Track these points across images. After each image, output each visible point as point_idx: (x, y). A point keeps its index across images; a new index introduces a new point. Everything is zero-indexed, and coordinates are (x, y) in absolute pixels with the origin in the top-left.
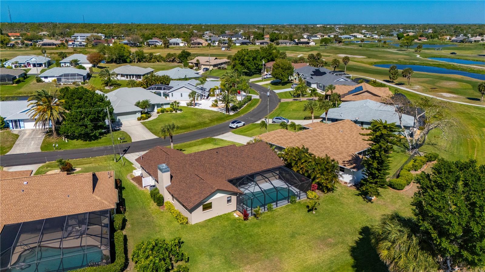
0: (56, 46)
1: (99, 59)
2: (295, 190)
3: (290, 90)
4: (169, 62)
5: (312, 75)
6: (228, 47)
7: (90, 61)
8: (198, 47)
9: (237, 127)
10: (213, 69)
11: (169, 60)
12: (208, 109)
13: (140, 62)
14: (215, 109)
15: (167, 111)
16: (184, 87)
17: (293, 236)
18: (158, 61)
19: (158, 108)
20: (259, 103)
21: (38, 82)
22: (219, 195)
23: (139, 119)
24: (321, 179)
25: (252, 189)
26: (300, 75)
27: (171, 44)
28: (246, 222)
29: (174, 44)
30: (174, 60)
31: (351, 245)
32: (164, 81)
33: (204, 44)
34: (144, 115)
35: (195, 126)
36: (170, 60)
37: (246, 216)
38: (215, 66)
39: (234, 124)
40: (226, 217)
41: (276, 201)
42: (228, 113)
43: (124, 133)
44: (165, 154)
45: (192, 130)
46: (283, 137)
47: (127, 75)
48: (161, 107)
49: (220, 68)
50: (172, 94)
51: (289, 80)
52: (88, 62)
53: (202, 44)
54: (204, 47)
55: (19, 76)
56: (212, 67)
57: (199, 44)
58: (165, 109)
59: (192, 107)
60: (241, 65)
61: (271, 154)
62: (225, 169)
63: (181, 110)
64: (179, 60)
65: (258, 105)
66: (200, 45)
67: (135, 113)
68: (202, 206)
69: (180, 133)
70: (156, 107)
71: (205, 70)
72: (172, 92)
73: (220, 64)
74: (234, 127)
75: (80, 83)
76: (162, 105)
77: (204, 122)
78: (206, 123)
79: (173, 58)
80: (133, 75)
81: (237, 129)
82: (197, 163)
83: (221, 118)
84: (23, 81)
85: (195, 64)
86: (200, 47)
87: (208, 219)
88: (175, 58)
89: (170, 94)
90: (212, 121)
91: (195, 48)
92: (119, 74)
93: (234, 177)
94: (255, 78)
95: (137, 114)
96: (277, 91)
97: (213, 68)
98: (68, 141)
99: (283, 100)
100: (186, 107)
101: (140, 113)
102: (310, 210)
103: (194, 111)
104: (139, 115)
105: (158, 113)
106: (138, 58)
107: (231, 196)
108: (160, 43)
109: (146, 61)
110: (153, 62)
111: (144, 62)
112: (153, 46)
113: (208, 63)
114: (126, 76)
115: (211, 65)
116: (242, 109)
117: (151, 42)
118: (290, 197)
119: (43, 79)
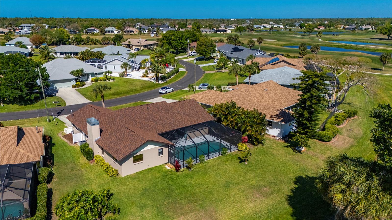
0: (4, 34)
1: (40, 40)
2: (225, 143)
3: (213, 64)
4: (104, 44)
5: (231, 51)
6: (157, 34)
7: (32, 43)
8: (130, 34)
9: (166, 93)
10: (143, 49)
11: (104, 43)
12: (139, 79)
13: (79, 45)
14: (146, 79)
15: (101, 80)
16: (116, 59)
17: (227, 186)
18: (95, 44)
19: (92, 78)
20: (186, 74)
22: (150, 147)
23: (74, 87)
24: (252, 131)
25: (183, 143)
27: (106, 32)
28: (178, 173)
29: (109, 32)
30: (108, 42)
31: (287, 193)
32: (98, 56)
33: (135, 32)
34: (79, 83)
35: (127, 92)
36: (105, 43)
37: (178, 168)
38: (145, 46)
39: (163, 90)
40: (158, 169)
41: (208, 153)
42: (158, 82)
43: (59, 98)
44: (96, 111)
45: (124, 96)
46: (211, 96)
47: (65, 53)
48: (95, 77)
49: (150, 48)
50: (106, 66)
51: (211, 57)
52: (31, 43)
53: (133, 32)
54: (135, 34)
56: (143, 47)
57: (131, 31)
58: (99, 79)
59: (125, 77)
60: (168, 44)
62: (156, 124)
63: (113, 79)
64: (113, 42)
65: (185, 76)
66: (132, 33)
67: (69, 80)
68: (132, 157)
70: (90, 76)
71: (136, 50)
73: (149, 45)
74: (164, 92)
76: (96, 74)
77: (135, 89)
78: (137, 90)
79: (108, 41)
80: (71, 53)
82: (128, 117)
83: (150, 86)
85: (128, 45)
86: (132, 34)
87: (139, 171)
88: (110, 41)
89: (104, 66)
90: (143, 88)
91: (128, 35)
92: (58, 52)
93: (165, 131)
94: (180, 56)
95: (72, 81)
96: (201, 66)
97: (144, 49)
98: (3, 105)
99: (207, 72)
100: (118, 77)
101: (75, 81)
102: (242, 161)
103: (126, 80)
104: (74, 83)
105: (92, 81)
106: (77, 41)
107: (162, 148)
108: (97, 32)
109: (84, 43)
110: (91, 45)
111: (82, 45)
112: (91, 34)
113: (139, 44)
115: (142, 46)
116: (170, 79)
117: (89, 30)
118: (221, 150)
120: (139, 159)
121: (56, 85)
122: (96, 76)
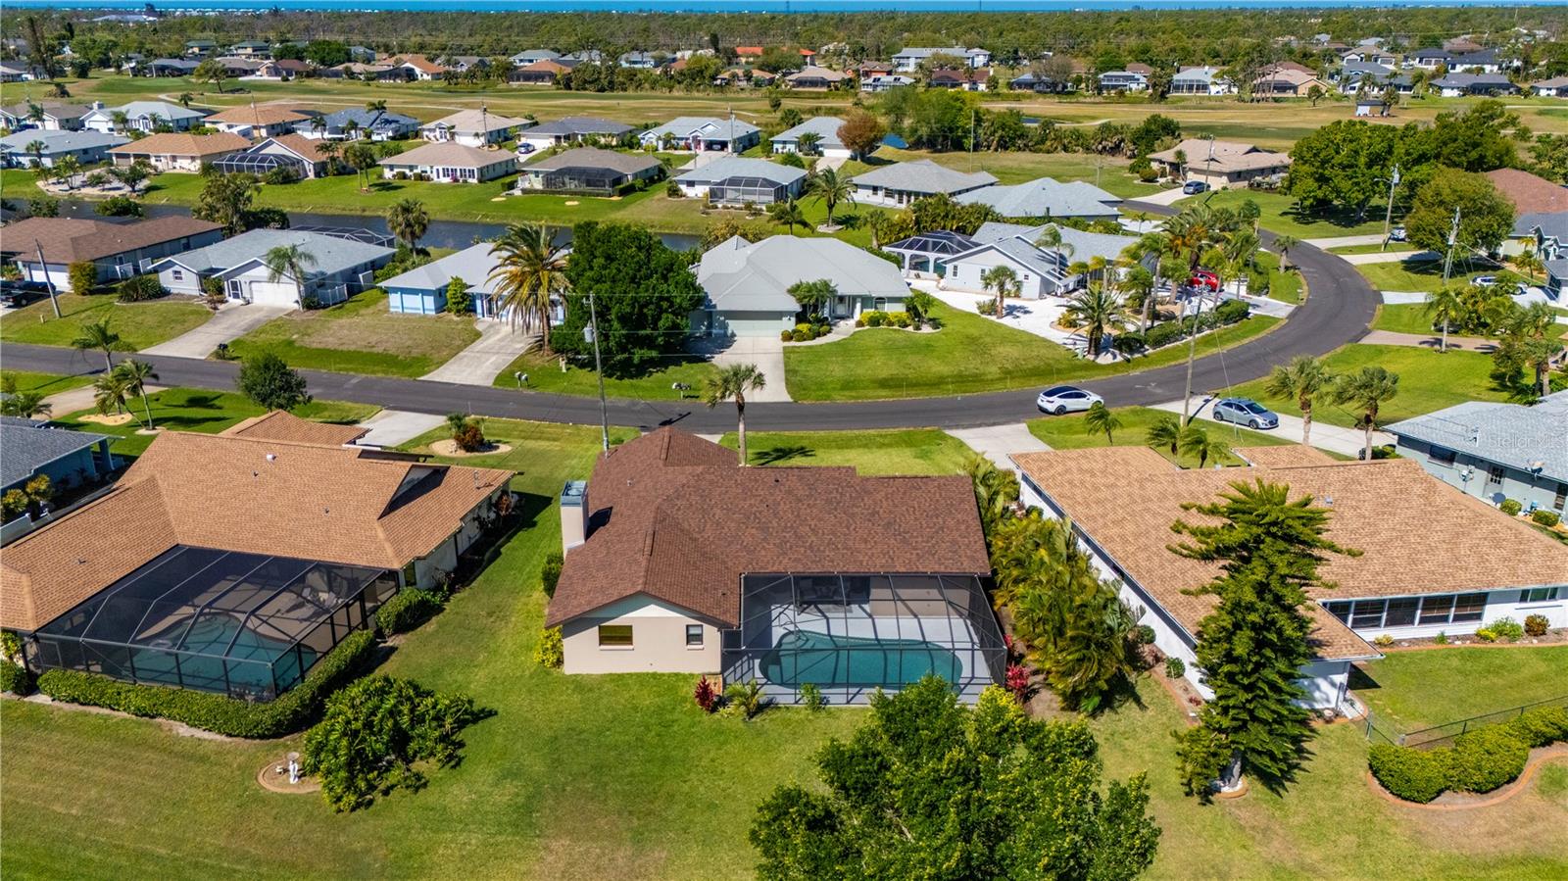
0: (829, 86)
1: (867, 134)
4: (1100, 152)
6: (1384, 104)
7: (843, 140)
9: (1061, 411)
10: (1225, 188)
11: (1100, 147)
12: (1042, 335)
13: (1006, 149)
15: (891, 324)
16: (991, 248)
18: (1065, 149)
19: (865, 311)
20: (1262, 334)
21: (670, 195)
22: (654, 611)
23: (784, 337)
26: (1547, 243)
27: (1178, 88)
28: (706, 717)
29: (1190, 88)
30: (1118, 146)
34: (804, 327)
35: (939, 382)
36: (1104, 148)
38: (1236, 176)
39: (1051, 399)
42: (1091, 357)
45: (921, 396)
47: (901, 193)
48: (876, 308)
49: (1259, 185)
50: (956, 267)
51: (1493, 256)
52: (838, 141)
53: (1295, 88)
54: (1300, 100)
55: (635, 176)
56: (1225, 179)
57: (1283, 87)
58: (885, 317)
59: (993, 318)
60: (1317, 180)
61: (963, 527)
63: (935, 323)
64: (1132, 147)
65: (1247, 340)
66: (1290, 94)
67: (777, 315)
68: (597, 628)
69: (866, 397)
70: (858, 305)
71: (1191, 189)
72: (955, 263)
74: (1051, 408)
75: (764, 208)
76: (881, 300)
77: (976, 375)
78: (983, 380)
79: (1115, 139)
81: (1061, 417)
83: (1042, 370)
84: (641, 190)
85: (1171, 164)
87: (619, 672)
88: (1123, 140)
89: (949, 267)
90: (1007, 374)
92: (881, 188)
93: (775, 569)
94: (1365, 233)
95: (785, 319)
96: (1391, 298)
97: (1230, 186)
99: (1372, 338)
100: (972, 315)
101: (793, 319)
103: (983, 333)
104: (789, 324)
105: (860, 324)
106: (1001, 137)
108: (1140, 85)
109: (1026, 145)
110: (1048, 152)
111: (1019, 149)
112: (1112, 93)
113: (1214, 166)
114: (897, 196)
115: (1220, 174)
119: (683, 188)
120: (623, 636)
121: (733, 326)
122: (879, 306)
